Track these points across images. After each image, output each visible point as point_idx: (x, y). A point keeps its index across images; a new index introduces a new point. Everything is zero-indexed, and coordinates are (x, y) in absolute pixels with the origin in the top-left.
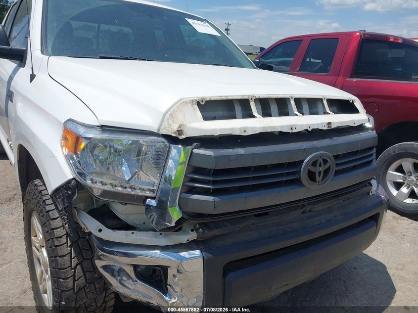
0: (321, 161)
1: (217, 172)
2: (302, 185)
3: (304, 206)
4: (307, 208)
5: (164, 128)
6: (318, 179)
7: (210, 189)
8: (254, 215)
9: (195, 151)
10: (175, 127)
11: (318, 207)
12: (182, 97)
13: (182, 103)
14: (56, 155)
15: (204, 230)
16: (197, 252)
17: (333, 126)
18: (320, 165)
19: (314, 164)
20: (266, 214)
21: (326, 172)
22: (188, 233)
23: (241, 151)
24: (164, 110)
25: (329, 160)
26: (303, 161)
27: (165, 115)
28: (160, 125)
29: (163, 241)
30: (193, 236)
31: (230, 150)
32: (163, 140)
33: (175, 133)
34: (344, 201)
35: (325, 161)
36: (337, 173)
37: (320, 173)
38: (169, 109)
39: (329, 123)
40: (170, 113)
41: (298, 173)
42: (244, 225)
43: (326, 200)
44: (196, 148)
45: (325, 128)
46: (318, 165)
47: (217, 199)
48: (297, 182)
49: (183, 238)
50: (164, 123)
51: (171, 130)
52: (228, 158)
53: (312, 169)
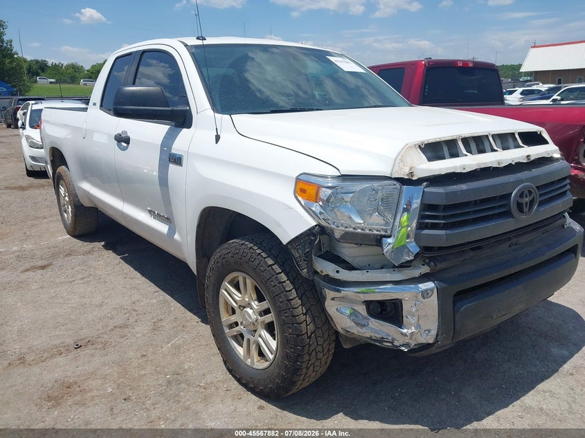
0: (526, 192)
1: (447, 208)
2: (512, 216)
3: (510, 239)
4: (514, 241)
5: (396, 172)
6: (526, 210)
7: (441, 223)
8: (470, 249)
9: (426, 190)
10: (407, 170)
11: (523, 240)
12: (407, 142)
13: (408, 148)
14: (293, 206)
15: (435, 263)
16: (430, 285)
17: (532, 158)
18: (526, 197)
19: (521, 195)
20: (479, 248)
21: (532, 203)
22: (420, 268)
23: (464, 187)
24: (394, 156)
25: (533, 191)
26: (512, 193)
27: (396, 160)
28: (392, 170)
29: (398, 276)
30: (425, 269)
31: (455, 187)
32: (395, 182)
33: (408, 175)
34: (543, 234)
35: (530, 192)
36: (541, 203)
37: (526, 203)
38: (398, 155)
39: (528, 156)
40: (400, 158)
41: (508, 205)
42: (463, 258)
43: (528, 233)
44: (426, 187)
45: (525, 161)
46: (525, 196)
47: (448, 232)
48: (508, 214)
49: (416, 273)
50: (395, 168)
51: (403, 173)
52: (455, 193)
53: (520, 201)
